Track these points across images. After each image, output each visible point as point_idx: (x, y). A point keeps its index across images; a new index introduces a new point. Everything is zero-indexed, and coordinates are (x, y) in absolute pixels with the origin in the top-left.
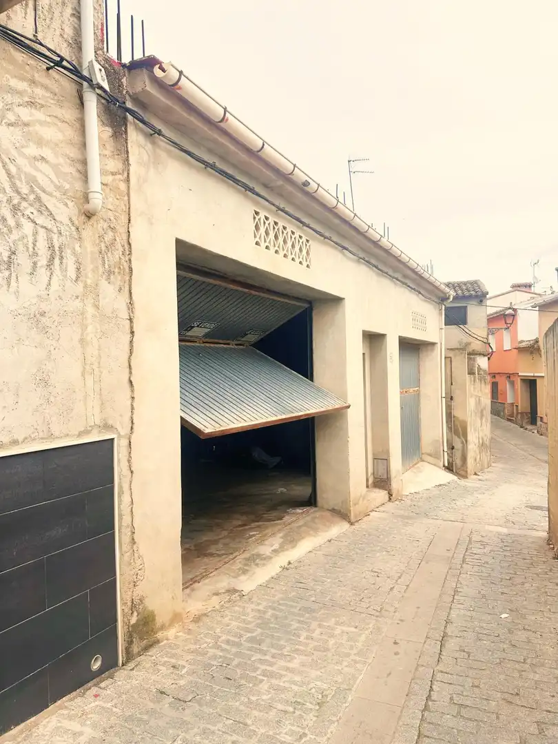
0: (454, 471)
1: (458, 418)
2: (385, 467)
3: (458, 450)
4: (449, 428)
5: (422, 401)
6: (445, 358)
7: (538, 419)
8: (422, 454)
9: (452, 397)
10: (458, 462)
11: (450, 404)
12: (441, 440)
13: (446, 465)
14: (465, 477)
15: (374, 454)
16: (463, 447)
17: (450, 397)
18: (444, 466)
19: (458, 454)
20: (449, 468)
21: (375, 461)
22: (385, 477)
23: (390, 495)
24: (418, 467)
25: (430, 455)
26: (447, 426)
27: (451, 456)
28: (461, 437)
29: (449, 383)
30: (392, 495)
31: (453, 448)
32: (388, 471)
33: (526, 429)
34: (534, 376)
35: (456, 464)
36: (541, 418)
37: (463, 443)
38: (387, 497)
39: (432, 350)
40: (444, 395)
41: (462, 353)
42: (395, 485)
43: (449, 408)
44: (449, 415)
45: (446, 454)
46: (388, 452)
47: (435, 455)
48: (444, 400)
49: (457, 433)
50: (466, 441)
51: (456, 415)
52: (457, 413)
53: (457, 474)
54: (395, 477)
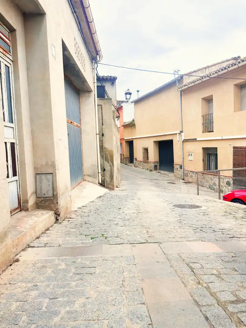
0: (106, 186)
1: (107, 148)
2: (51, 183)
3: (108, 171)
4: (102, 156)
5: (83, 135)
6: (98, 105)
7: (134, 160)
8: (84, 176)
9: (103, 134)
10: (108, 179)
11: (102, 139)
12: (97, 165)
13: (100, 182)
14: (113, 189)
15: (35, 168)
16: (111, 169)
17: (102, 134)
18: (99, 183)
19: (107, 174)
20: (102, 184)
21: (38, 176)
22: (50, 194)
23: (57, 214)
24: (82, 185)
25: (89, 176)
26: (101, 155)
27: (103, 176)
28: (110, 162)
29: (101, 124)
30: (59, 215)
31: (104, 170)
32: (54, 189)
33: (128, 165)
34: (132, 139)
35: (106, 181)
36: (136, 159)
37: (110, 166)
38: (53, 219)
39: (89, 96)
40: (98, 133)
41: (109, 102)
42: (62, 202)
43: (101, 142)
44: (102, 147)
45: (100, 174)
46: (53, 166)
47: (93, 176)
48: (98, 135)
49: (107, 160)
50: (113, 165)
51: (106, 147)
52: (106, 145)
53: (107, 188)
54: (63, 194)
